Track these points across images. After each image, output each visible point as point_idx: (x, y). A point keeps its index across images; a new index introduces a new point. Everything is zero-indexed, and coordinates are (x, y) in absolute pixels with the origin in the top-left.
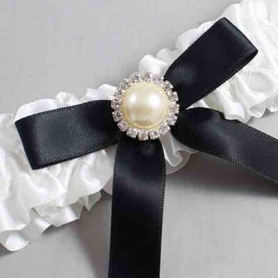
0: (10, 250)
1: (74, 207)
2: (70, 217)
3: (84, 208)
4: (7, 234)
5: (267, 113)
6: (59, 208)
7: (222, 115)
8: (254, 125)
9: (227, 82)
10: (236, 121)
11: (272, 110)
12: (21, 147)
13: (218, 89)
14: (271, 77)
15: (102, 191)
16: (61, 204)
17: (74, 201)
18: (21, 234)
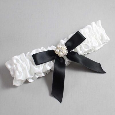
0: (30, 82)
1: (44, 73)
2: (43, 75)
3: (46, 73)
4: (29, 78)
5: (88, 53)
6: (41, 73)
7: (78, 53)
8: (85, 56)
9: (79, 46)
10: (81, 55)
11: (89, 53)
12: (33, 59)
13: (77, 47)
14: (89, 45)
15: (50, 69)
16: (41, 72)
17: (44, 72)
18: (32, 78)
